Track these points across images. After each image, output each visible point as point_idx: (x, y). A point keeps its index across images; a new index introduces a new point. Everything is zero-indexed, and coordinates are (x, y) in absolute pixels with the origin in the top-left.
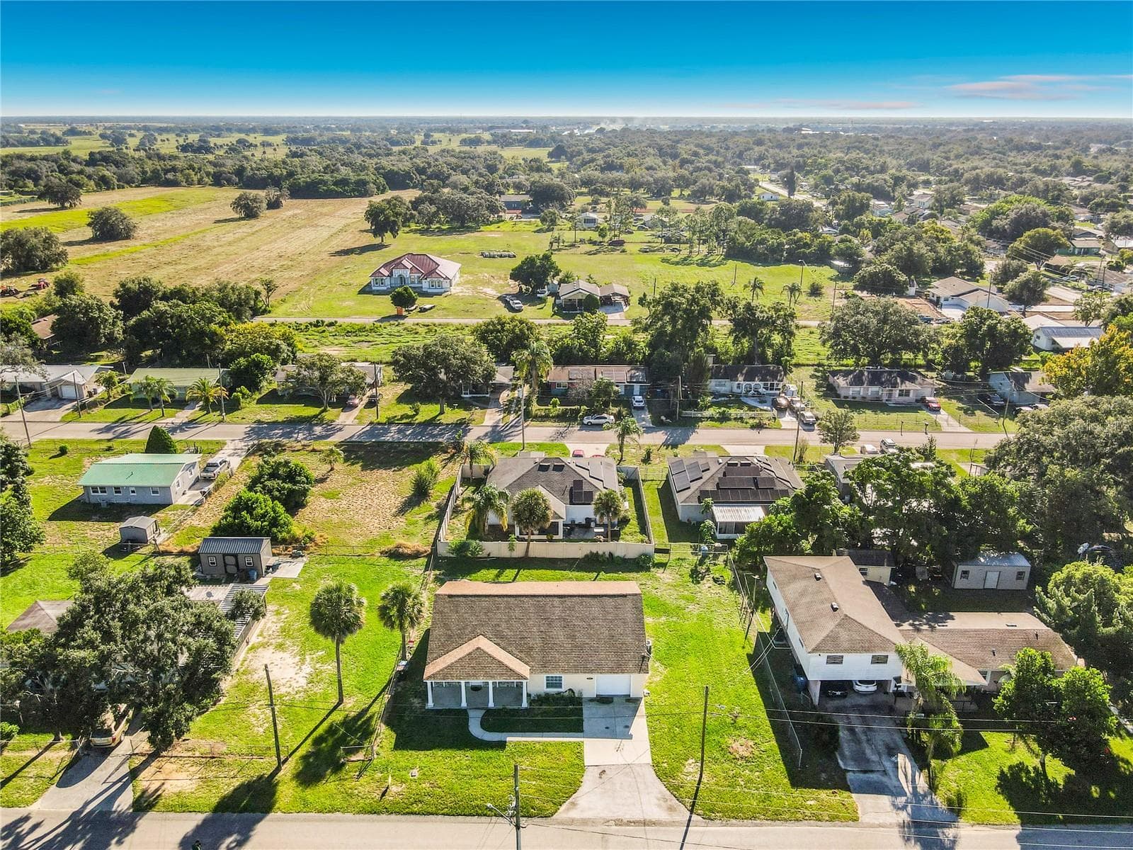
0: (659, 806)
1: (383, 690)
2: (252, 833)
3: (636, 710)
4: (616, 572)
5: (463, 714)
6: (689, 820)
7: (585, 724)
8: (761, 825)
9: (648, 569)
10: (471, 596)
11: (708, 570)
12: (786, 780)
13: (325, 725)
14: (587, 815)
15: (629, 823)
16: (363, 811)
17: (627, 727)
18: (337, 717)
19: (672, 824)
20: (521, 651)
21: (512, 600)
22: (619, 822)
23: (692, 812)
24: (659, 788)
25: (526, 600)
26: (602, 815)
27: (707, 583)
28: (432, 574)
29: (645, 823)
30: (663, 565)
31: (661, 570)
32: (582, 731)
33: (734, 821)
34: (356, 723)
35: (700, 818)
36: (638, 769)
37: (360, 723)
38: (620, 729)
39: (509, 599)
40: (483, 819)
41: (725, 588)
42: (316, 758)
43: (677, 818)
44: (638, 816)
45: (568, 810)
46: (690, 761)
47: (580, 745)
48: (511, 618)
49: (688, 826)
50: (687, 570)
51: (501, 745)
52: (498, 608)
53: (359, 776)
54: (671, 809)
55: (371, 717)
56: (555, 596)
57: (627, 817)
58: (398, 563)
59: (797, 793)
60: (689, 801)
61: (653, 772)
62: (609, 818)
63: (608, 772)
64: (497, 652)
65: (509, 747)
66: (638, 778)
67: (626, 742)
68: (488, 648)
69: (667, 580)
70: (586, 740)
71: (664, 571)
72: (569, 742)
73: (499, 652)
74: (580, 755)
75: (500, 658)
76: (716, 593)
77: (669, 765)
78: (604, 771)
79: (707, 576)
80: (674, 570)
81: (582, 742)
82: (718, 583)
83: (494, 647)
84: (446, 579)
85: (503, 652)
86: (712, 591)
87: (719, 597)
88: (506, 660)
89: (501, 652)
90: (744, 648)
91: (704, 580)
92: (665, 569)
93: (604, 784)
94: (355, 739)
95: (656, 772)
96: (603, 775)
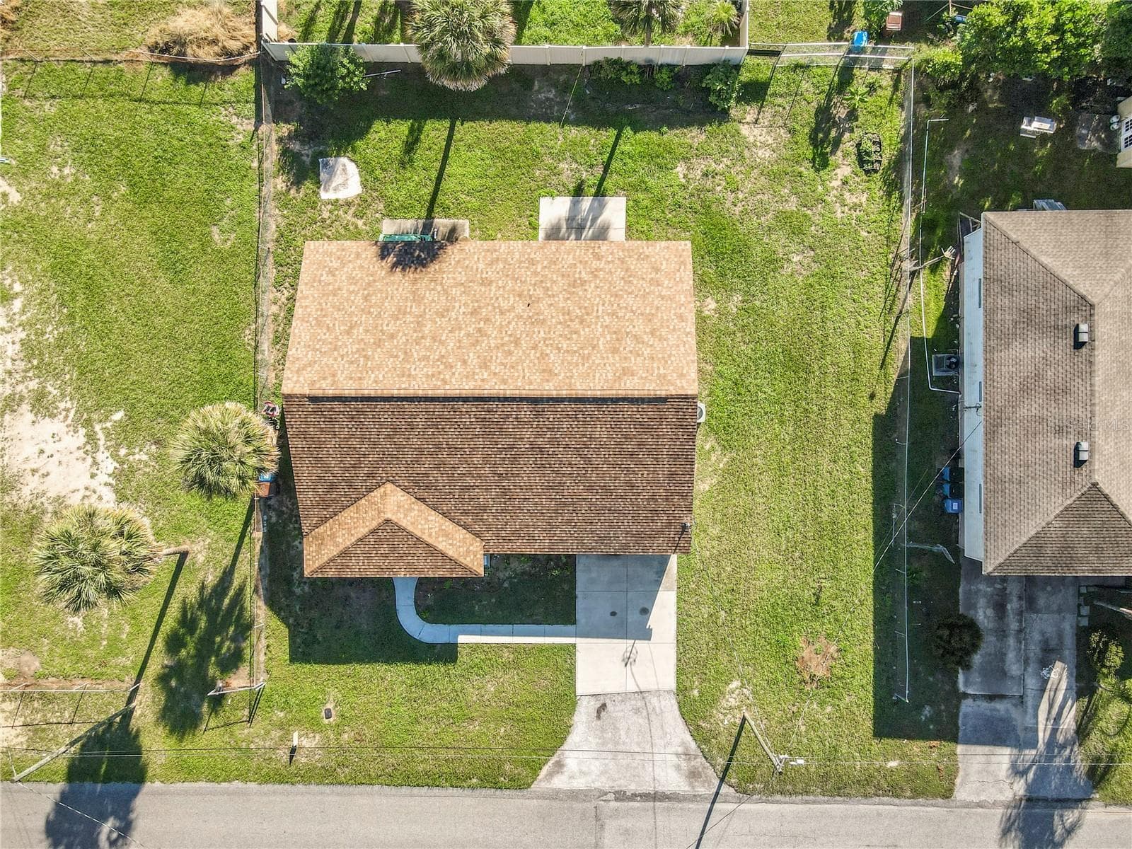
0: (678, 768)
1: (247, 523)
2: (132, 816)
3: (661, 572)
4: (655, 126)
5: (384, 587)
6: (717, 794)
7: (580, 604)
8: (814, 802)
11: (852, 115)
12: (869, 724)
13: (174, 610)
14: (580, 784)
15: (634, 797)
17: (645, 611)
18: (188, 590)
19: (694, 798)
20: (465, 513)
22: (621, 796)
23: (722, 780)
24: (680, 735)
25: (465, 407)
26: (597, 785)
28: (274, 132)
29: (655, 797)
30: (756, 92)
31: (751, 113)
32: (573, 622)
33: (778, 797)
34: (221, 601)
35: (732, 790)
36: (654, 700)
37: (227, 601)
38: (634, 616)
39: (431, 406)
41: (877, 183)
42: (181, 681)
43: (701, 790)
44: (648, 788)
45: (551, 775)
46: (735, 684)
47: (570, 651)
48: (438, 447)
49: (713, 802)
50: (807, 115)
51: (447, 653)
52: (412, 427)
53: (251, 718)
54: (694, 775)
55: (241, 590)
56: (522, 399)
57: (632, 788)
59: (877, 746)
60: (721, 761)
61: (676, 707)
62: (607, 789)
63: (610, 707)
64: (423, 522)
65: (463, 657)
66: (653, 717)
67: (640, 644)
68: (406, 515)
69: (760, 153)
70: (579, 642)
71: (759, 113)
72: (553, 647)
73: (427, 520)
74: (570, 674)
75: (430, 535)
76: (855, 207)
77: (701, 694)
78: (604, 706)
79: (847, 135)
80: (781, 109)
81: (574, 646)
82: (866, 167)
83: (416, 507)
84: (305, 158)
85: (434, 517)
86: (847, 195)
87: (859, 220)
88: (440, 539)
89: (430, 518)
90: (872, 397)
91: (839, 153)
92: (762, 106)
93: (603, 730)
94: (227, 639)
95: (680, 707)
96: (603, 714)
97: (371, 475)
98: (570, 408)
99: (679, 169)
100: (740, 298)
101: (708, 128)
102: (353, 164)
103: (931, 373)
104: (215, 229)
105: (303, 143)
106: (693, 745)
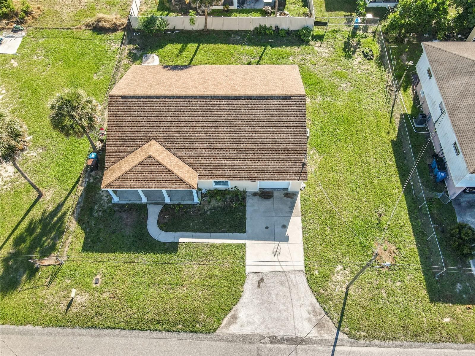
0: (310, 320)
1: (77, 182)
3: (292, 207)
4: (280, 46)
5: (142, 209)
6: (336, 339)
7: (249, 223)
8: (401, 347)
9: (307, 43)
10: (143, 97)
11: (359, 43)
12: (425, 293)
13: (25, 223)
14: (247, 330)
15: (283, 340)
16: (50, 324)
17: (285, 227)
18: (36, 213)
19: (321, 342)
20: (190, 157)
21: (181, 101)
22: (274, 340)
23: (339, 329)
24: (310, 298)
25: (194, 101)
26: (258, 331)
27: (358, 58)
28: (127, 48)
29: (296, 341)
30: (319, 38)
31: (318, 43)
32: (244, 231)
33: (377, 342)
34: (52, 219)
35: (346, 337)
36: (292, 276)
37: (55, 219)
38: (278, 229)
39: (179, 101)
40: (155, 333)
41: (373, 63)
42: (15, 262)
43: (326, 336)
44: (290, 334)
45: (229, 324)
46: (339, 268)
47: (242, 247)
48: (180, 122)
49: (335, 345)
50: (340, 44)
51: (173, 248)
52: (168, 110)
53: (50, 283)
54: (319, 325)
55: (65, 213)
56: (222, 97)
57: (281, 334)
58: (100, 37)
59: (435, 307)
60: (337, 316)
61: (305, 281)
62: (265, 335)
63: (266, 280)
64: (168, 159)
65: (181, 250)
66: (292, 287)
67: (283, 245)
68: (159, 155)
69: (323, 54)
70: (248, 243)
71: (321, 44)
72: (233, 245)
73: (170, 158)
74: (242, 260)
75: (171, 166)
76: (366, 70)
77: (320, 273)
78: (262, 279)
79: (358, 50)
80: (330, 43)
81: (245, 244)
82: (367, 58)
83: (165, 152)
84: (138, 55)
85: (174, 158)
86: (362, 67)
87: (368, 73)
88: (176, 168)
89: (172, 158)
90: (388, 133)
91: (356, 55)
92: (322, 42)
93: (262, 294)
94: (50, 238)
95: (308, 281)
96: (262, 284)
97: (145, 136)
98: (245, 101)
99: (290, 58)
100: (321, 98)
101: (301, 47)
102: (157, 56)
103: (414, 126)
104: (95, 75)
105: (138, 51)
106: (318, 305)
